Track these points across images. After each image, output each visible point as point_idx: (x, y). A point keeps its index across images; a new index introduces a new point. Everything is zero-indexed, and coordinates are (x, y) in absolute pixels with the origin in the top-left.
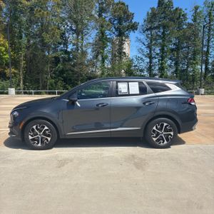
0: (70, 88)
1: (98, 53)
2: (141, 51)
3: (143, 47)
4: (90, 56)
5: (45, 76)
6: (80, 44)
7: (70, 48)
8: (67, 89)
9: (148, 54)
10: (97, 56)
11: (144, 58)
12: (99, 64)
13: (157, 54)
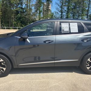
0: (24, 26)
1: (37, 9)
2: (57, 9)
3: (59, 7)
4: (33, 11)
5: (12, 20)
6: (29, 4)
7: (24, 6)
8: (23, 27)
9: (61, 10)
10: (37, 11)
11: (59, 12)
12: (38, 15)
13: (65, 10)
